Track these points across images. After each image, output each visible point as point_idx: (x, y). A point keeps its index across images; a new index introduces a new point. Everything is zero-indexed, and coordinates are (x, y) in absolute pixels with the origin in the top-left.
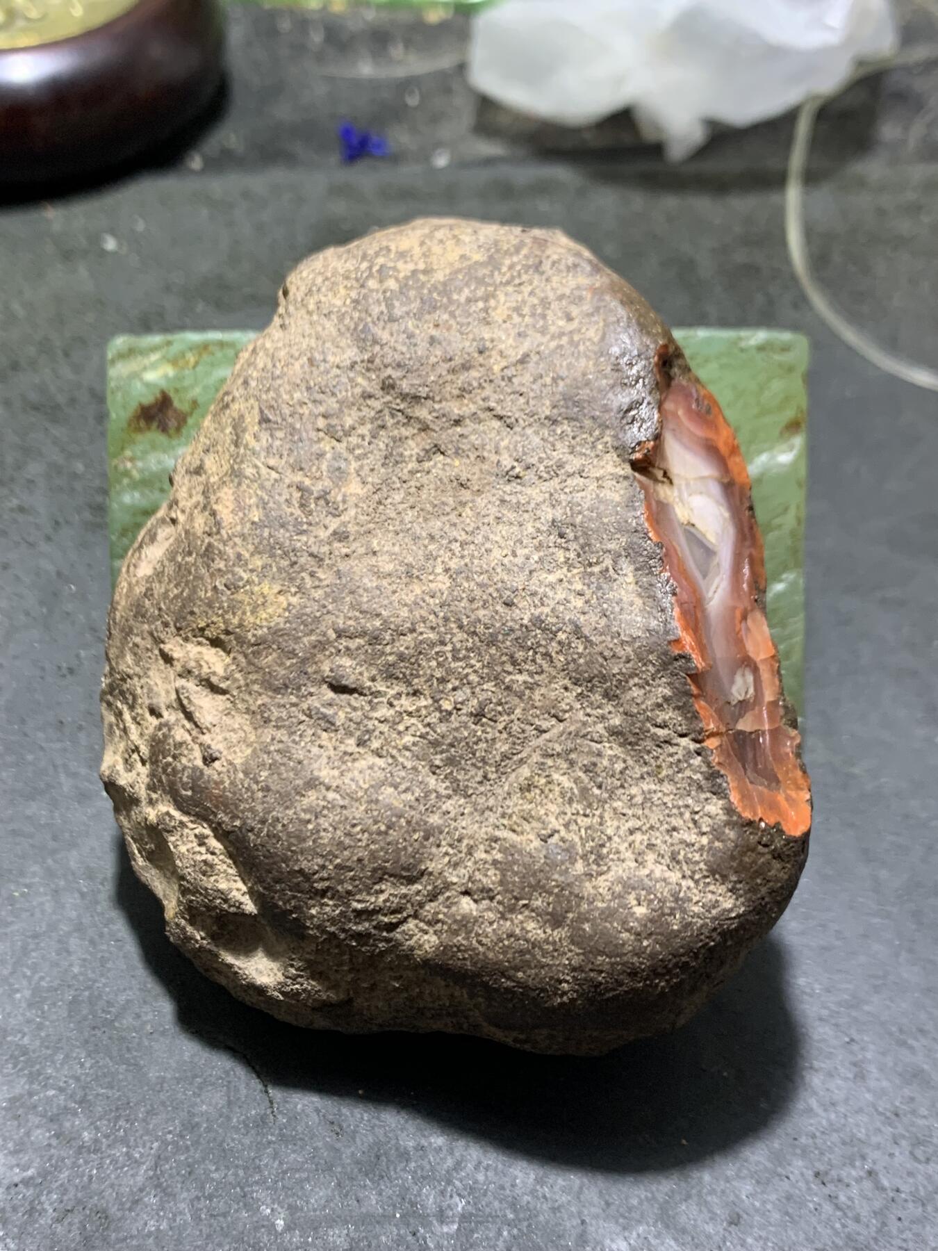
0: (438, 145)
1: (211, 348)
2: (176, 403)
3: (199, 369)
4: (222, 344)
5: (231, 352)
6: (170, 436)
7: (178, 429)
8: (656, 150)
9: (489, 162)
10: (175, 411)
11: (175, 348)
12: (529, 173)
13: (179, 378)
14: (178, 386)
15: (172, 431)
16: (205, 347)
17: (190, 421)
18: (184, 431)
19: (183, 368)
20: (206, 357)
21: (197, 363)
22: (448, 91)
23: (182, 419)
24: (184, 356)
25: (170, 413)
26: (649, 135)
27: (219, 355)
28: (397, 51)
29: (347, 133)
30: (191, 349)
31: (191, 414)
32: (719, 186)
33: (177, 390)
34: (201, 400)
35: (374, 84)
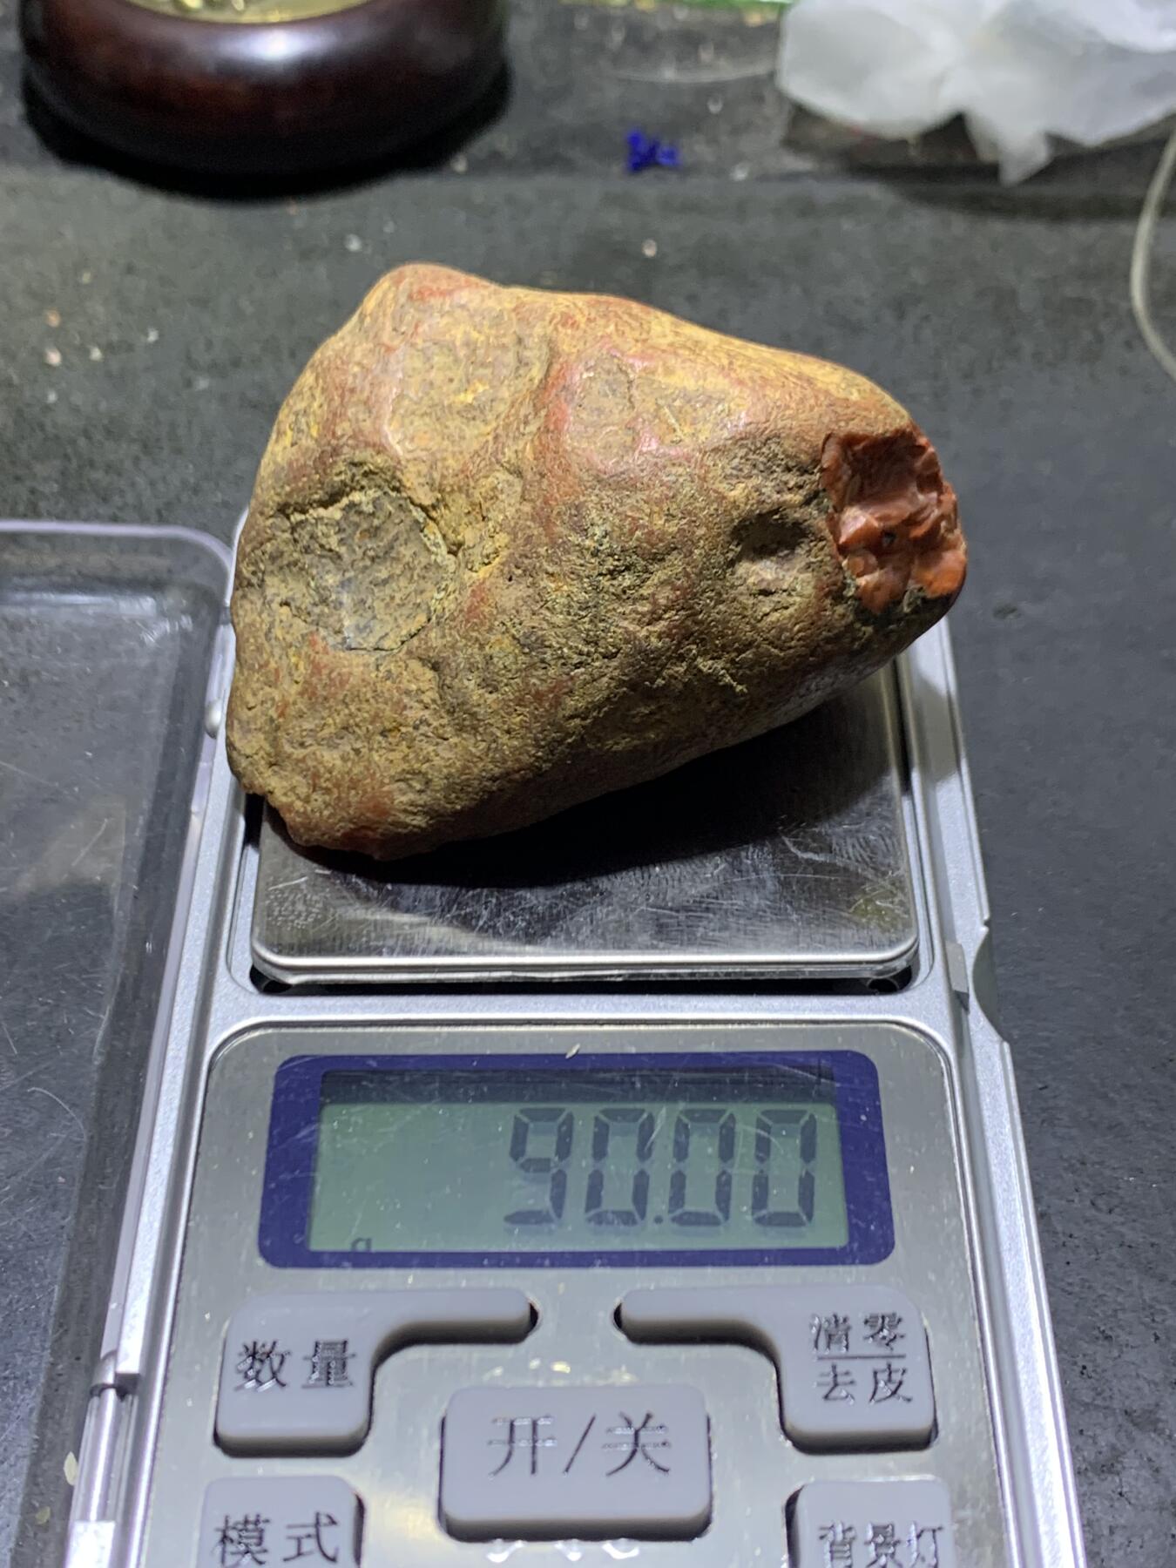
0: (740, 158)
8: (992, 171)
9: (793, 177)
12: (836, 190)
22: (760, 99)
26: (986, 155)
28: (706, 55)
29: (634, 140)
32: (1057, 213)
35: (674, 88)
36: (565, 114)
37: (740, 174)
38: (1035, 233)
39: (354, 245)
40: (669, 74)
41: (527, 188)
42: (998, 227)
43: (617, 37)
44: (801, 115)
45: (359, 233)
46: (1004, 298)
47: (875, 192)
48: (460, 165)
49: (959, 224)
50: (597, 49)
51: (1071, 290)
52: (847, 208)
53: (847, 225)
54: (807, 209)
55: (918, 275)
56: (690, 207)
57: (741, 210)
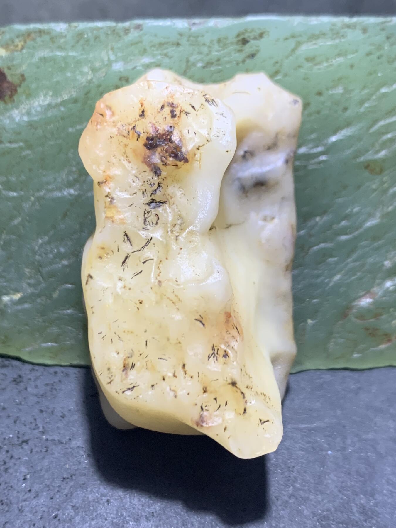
1: (33, 35)
2: (9, 78)
3: (24, 51)
4: (41, 32)
5: (47, 38)
6: (5, 101)
7: (11, 96)
10: (8, 82)
11: (7, 36)
13: (11, 59)
14: (10, 64)
15: (7, 98)
16: (28, 34)
17: (20, 90)
18: (15, 98)
19: (13, 51)
20: (29, 43)
21: (23, 48)
23: (14, 90)
24: (13, 42)
25: (5, 85)
27: (39, 40)
30: (18, 37)
31: (20, 86)
33: (9, 68)
34: (26, 75)
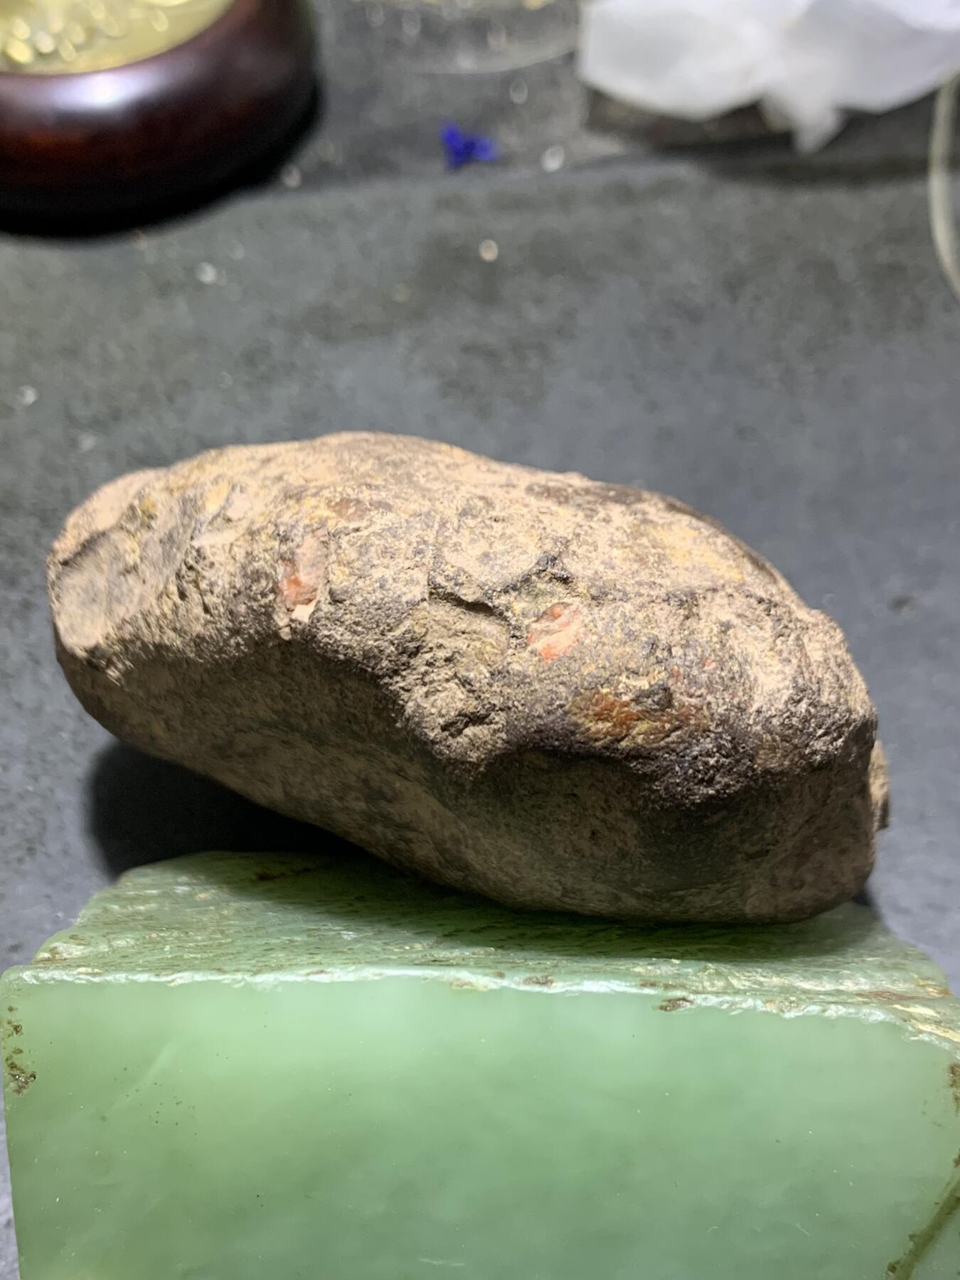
0: (546, 145)
8: (785, 139)
9: (605, 162)
12: (648, 173)
22: (555, 84)
26: (776, 124)
28: (498, 41)
29: (451, 137)
32: (856, 177)
35: (476, 81)
36: (381, 116)
37: (553, 162)
38: (840, 200)
39: (208, 275)
40: (465, 62)
41: (361, 197)
42: (804, 198)
43: (411, 31)
44: (597, 99)
45: (211, 260)
46: (824, 271)
47: (684, 171)
48: (292, 178)
49: (768, 197)
50: (394, 44)
51: (883, 255)
52: (662, 190)
53: (666, 209)
54: (625, 194)
55: (742, 255)
56: (517, 203)
57: (565, 201)
